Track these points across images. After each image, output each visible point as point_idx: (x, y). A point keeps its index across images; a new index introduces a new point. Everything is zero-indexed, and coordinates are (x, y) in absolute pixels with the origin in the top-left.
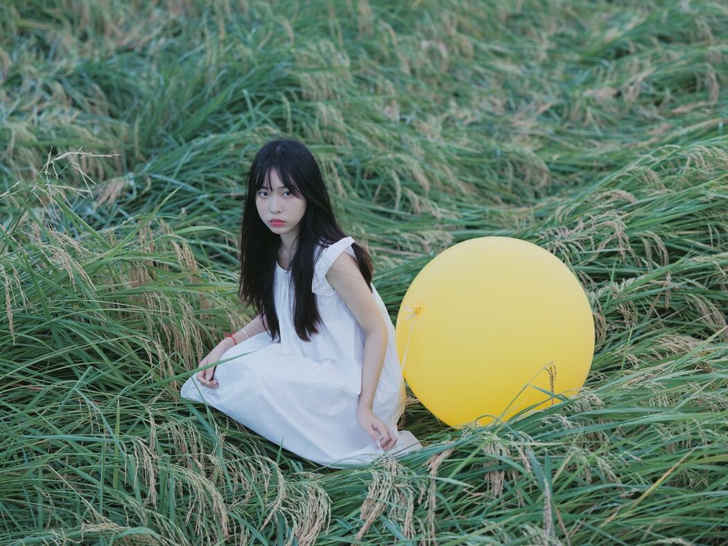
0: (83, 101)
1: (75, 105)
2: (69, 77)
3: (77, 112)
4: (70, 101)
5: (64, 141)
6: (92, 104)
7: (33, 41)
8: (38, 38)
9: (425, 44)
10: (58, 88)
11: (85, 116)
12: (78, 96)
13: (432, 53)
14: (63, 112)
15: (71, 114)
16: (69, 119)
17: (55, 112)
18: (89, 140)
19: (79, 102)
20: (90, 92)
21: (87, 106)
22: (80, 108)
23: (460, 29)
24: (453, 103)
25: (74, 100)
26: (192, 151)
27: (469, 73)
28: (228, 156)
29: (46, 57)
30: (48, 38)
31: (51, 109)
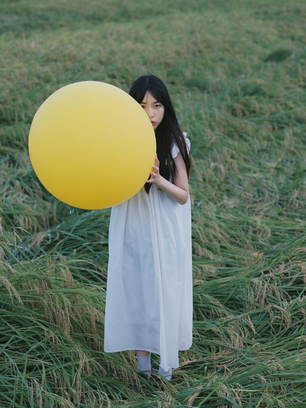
0: (30, 191)
1: (26, 192)
2: (24, 178)
3: (26, 196)
4: (23, 190)
5: (17, 211)
6: (34, 192)
7: (8, 158)
8: (10, 156)
9: (212, 164)
10: (17, 183)
11: (30, 198)
12: (27, 188)
13: (216, 169)
14: (19, 196)
15: (23, 197)
16: (22, 200)
17: (15, 196)
18: (31, 212)
19: (28, 190)
20: (34, 186)
21: (31, 193)
22: (28, 194)
23: (232, 157)
24: (225, 197)
25: (25, 190)
26: (82, 219)
27: (236, 179)
28: (100, 222)
29: (14, 167)
30: (16, 157)
31: (12, 194)
